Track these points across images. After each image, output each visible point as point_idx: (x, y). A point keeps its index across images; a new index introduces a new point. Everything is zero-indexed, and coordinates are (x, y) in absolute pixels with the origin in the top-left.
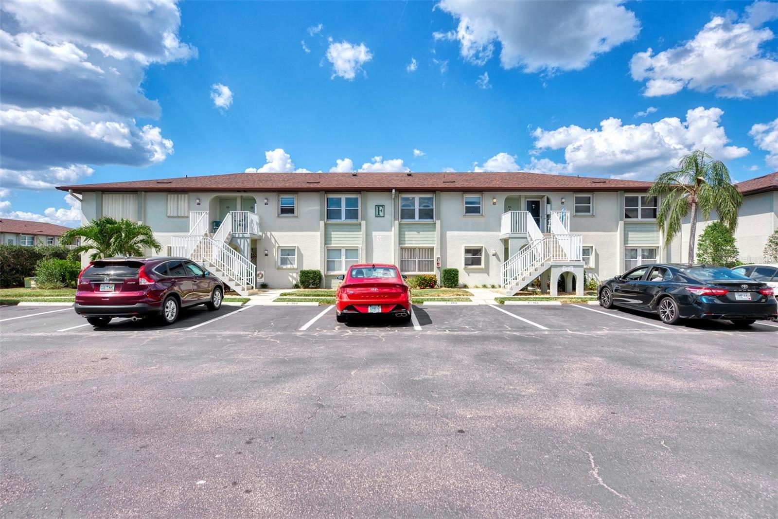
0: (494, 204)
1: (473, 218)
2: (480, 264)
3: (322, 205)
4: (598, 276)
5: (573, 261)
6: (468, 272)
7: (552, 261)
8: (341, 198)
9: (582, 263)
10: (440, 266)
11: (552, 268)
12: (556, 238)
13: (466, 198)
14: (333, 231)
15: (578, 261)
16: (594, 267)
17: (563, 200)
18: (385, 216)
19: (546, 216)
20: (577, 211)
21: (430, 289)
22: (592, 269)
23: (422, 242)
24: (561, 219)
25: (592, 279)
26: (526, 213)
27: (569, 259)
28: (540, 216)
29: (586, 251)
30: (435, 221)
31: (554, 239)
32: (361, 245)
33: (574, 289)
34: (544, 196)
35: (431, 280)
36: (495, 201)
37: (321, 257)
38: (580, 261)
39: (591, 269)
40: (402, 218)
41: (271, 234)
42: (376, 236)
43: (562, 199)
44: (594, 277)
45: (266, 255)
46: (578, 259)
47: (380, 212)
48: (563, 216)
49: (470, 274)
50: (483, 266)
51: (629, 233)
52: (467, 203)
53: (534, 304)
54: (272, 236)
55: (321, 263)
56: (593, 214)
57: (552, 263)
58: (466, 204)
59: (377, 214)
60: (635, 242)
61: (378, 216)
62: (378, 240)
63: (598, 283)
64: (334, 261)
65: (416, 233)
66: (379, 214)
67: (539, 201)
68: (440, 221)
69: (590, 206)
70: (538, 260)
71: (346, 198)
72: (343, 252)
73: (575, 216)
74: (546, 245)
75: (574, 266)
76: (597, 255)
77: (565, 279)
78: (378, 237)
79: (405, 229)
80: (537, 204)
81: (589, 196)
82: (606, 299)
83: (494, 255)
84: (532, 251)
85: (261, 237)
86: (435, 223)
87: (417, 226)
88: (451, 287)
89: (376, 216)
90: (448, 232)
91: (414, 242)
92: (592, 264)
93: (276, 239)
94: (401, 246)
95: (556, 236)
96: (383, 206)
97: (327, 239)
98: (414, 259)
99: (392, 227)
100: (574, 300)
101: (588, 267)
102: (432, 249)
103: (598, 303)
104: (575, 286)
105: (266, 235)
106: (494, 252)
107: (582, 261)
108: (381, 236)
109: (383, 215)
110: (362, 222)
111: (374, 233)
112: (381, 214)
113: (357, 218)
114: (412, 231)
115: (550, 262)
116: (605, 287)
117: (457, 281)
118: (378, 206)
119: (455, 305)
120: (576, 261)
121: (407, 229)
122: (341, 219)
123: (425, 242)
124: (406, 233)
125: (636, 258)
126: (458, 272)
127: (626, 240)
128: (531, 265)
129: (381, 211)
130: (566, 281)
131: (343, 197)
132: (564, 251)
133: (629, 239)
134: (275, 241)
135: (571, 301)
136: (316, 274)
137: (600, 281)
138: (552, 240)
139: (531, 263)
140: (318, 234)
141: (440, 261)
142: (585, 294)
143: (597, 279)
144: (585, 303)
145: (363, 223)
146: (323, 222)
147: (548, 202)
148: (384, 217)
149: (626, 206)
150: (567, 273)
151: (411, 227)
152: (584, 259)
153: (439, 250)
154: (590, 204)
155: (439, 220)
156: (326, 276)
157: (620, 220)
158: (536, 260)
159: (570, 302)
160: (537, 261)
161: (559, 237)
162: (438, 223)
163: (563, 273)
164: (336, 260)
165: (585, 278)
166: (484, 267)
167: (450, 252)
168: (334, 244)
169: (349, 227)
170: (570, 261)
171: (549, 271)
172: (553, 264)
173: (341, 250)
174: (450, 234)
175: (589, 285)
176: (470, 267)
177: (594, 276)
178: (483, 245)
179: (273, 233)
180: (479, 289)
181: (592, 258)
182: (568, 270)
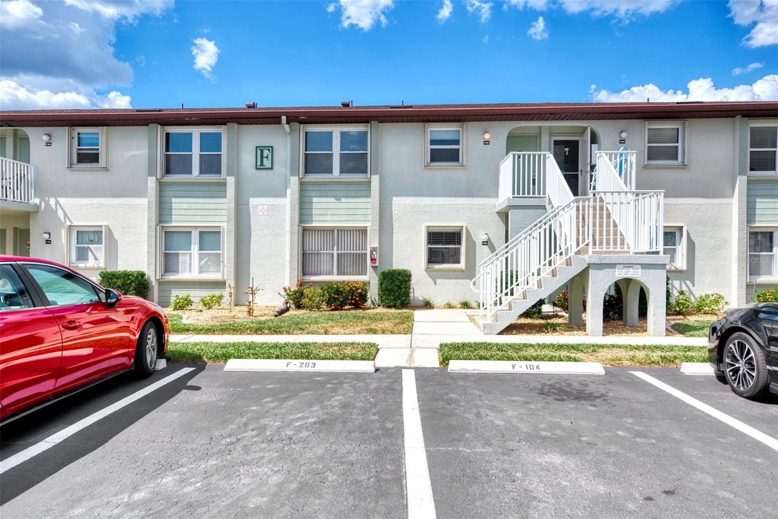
0: (486, 143)
1: (444, 171)
2: (458, 262)
3: (152, 147)
4: (694, 286)
5: (642, 253)
6: (435, 277)
7: (590, 253)
8: (191, 134)
9: (663, 258)
10: (377, 264)
11: (592, 273)
12: (601, 200)
13: (431, 131)
14: (175, 197)
15: (653, 253)
16: (685, 268)
17: (624, 135)
18: (275, 167)
19: (589, 166)
20: (650, 158)
21: (353, 311)
22: (681, 272)
23: (344, 218)
24: (618, 168)
25: (682, 293)
26: (545, 156)
27: (633, 250)
28: (580, 169)
29: (670, 236)
30: (369, 176)
31: (595, 201)
32: (225, 224)
33: (643, 313)
34: (586, 128)
35: (354, 291)
36: (487, 136)
37: (149, 246)
38: (658, 253)
39: (678, 272)
40: (307, 171)
41: (57, 203)
42: (256, 206)
43: (621, 132)
44: (684, 288)
45: (48, 242)
46: (654, 250)
47: (265, 159)
48: (621, 162)
49: (438, 281)
50: (462, 265)
51: (758, 200)
52: (433, 142)
53: (529, 371)
54: (60, 205)
55: (149, 259)
56: (683, 162)
57: (590, 257)
58: (431, 144)
59: (259, 163)
60: (770, 218)
61: (260, 167)
62: (260, 213)
63: (693, 300)
64: (178, 254)
65: (333, 200)
66: (262, 164)
67: (577, 142)
68: (378, 176)
69: (677, 147)
70: (563, 250)
71: (201, 134)
72: (195, 236)
73: (646, 167)
74: (581, 218)
75: (644, 266)
76: (691, 245)
77: (623, 294)
78: (260, 207)
79: (313, 194)
80: (574, 146)
81: (676, 127)
82: (741, 365)
83: (485, 243)
84: (550, 226)
85: (37, 207)
86: (370, 182)
87: (336, 187)
88: (395, 306)
89: (257, 168)
90: (394, 199)
91: (328, 218)
92: (681, 263)
93: (67, 212)
94: (304, 225)
95: (602, 195)
96: (271, 148)
97: (163, 211)
98: (331, 252)
99: (286, 188)
100: (641, 355)
101: (673, 268)
102: (363, 231)
103: (708, 369)
104: (646, 309)
105: (47, 204)
106: (485, 238)
107: (661, 253)
108: (266, 207)
109: (270, 167)
110: (228, 178)
111: (253, 201)
112: (267, 163)
113: (219, 172)
114: (326, 196)
115: (586, 257)
116: (734, 330)
117: (407, 294)
118: (260, 149)
119: (310, 369)
120: (648, 253)
121: (317, 193)
122: (191, 173)
123: (350, 218)
124: (315, 200)
125: (771, 251)
126: (410, 276)
127: (750, 213)
128: (547, 262)
129: (267, 157)
130: (624, 298)
131: (196, 132)
132: (620, 228)
133: (758, 212)
134: (65, 215)
135: (633, 358)
136: (129, 279)
137: (697, 296)
138: (591, 204)
139: (548, 259)
140: (143, 202)
141: (376, 256)
142: (668, 332)
143: (691, 292)
144: (672, 366)
145: (231, 181)
146: (154, 178)
147: (594, 139)
148: (272, 168)
149: (751, 147)
150: (628, 281)
151: (324, 188)
152: (665, 252)
153: (377, 232)
154: (678, 143)
155: (377, 174)
156: (160, 283)
157: (740, 174)
158: (558, 252)
159: (629, 363)
160: (561, 254)
161: (608, 198)
162: (375, 180)
163: (619, 280)
164: (180, 252)
165: (668, 292)
166: (464, 268)
167: (399, 237)
168: (177, 221)
169: (205, 188)
170: (636, 253)
171: (583, 276)
172: (593, 261)
173: (190, 232)
174: (399, 203)
175: (675, 303)
176: (437, 266)
177: (683, 284)
178: (464, 225)
179: (62, 200)
180: (453, 310)
181: (681, 249)
182: (629, 276)
